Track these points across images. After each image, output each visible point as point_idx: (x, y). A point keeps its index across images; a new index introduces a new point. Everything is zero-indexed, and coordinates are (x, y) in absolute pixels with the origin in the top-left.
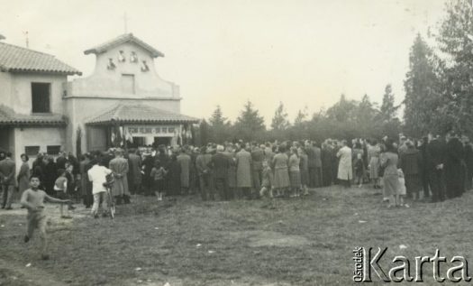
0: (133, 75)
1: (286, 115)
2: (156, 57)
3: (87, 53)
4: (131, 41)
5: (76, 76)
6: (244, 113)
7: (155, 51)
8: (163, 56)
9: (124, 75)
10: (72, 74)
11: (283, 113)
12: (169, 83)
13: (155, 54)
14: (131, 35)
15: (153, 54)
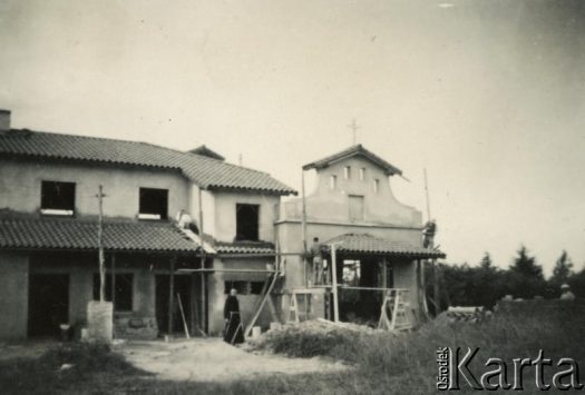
0: (362, 197)
1: (571, 265)
2: (392, 174)
3: (306, 168)
4: (361, 155)
5: (291, 196)
6: (517, 260)
7: (390, 167)
8: (400, 173)
9: (351, 196)
10: (287, 193)
11: (567, 262)
12: (408, 207)
13: (390, 171)
14: (360, 146)
15: (387, 170)
